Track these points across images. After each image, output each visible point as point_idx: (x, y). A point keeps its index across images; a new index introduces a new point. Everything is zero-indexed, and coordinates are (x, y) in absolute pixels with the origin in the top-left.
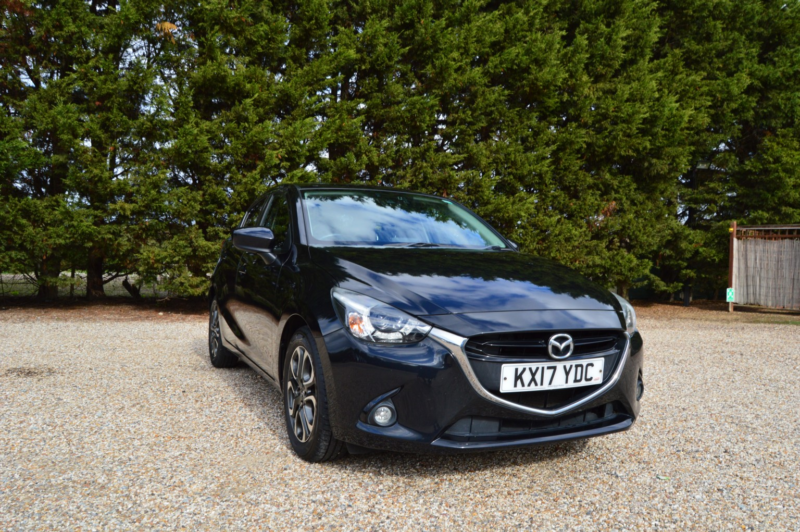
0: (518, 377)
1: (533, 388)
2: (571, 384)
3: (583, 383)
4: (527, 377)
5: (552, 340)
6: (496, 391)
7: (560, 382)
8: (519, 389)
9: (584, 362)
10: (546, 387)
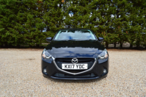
0: (66, 66)
1: (69, 69)
2: (78, 68)
3: (82, 69)
4: (68, 66)
5: (73, 60)
6: (61, 69)
7: (75, 68)
8: (66, 68)
9: (82, 65)
10: (72, 69)
